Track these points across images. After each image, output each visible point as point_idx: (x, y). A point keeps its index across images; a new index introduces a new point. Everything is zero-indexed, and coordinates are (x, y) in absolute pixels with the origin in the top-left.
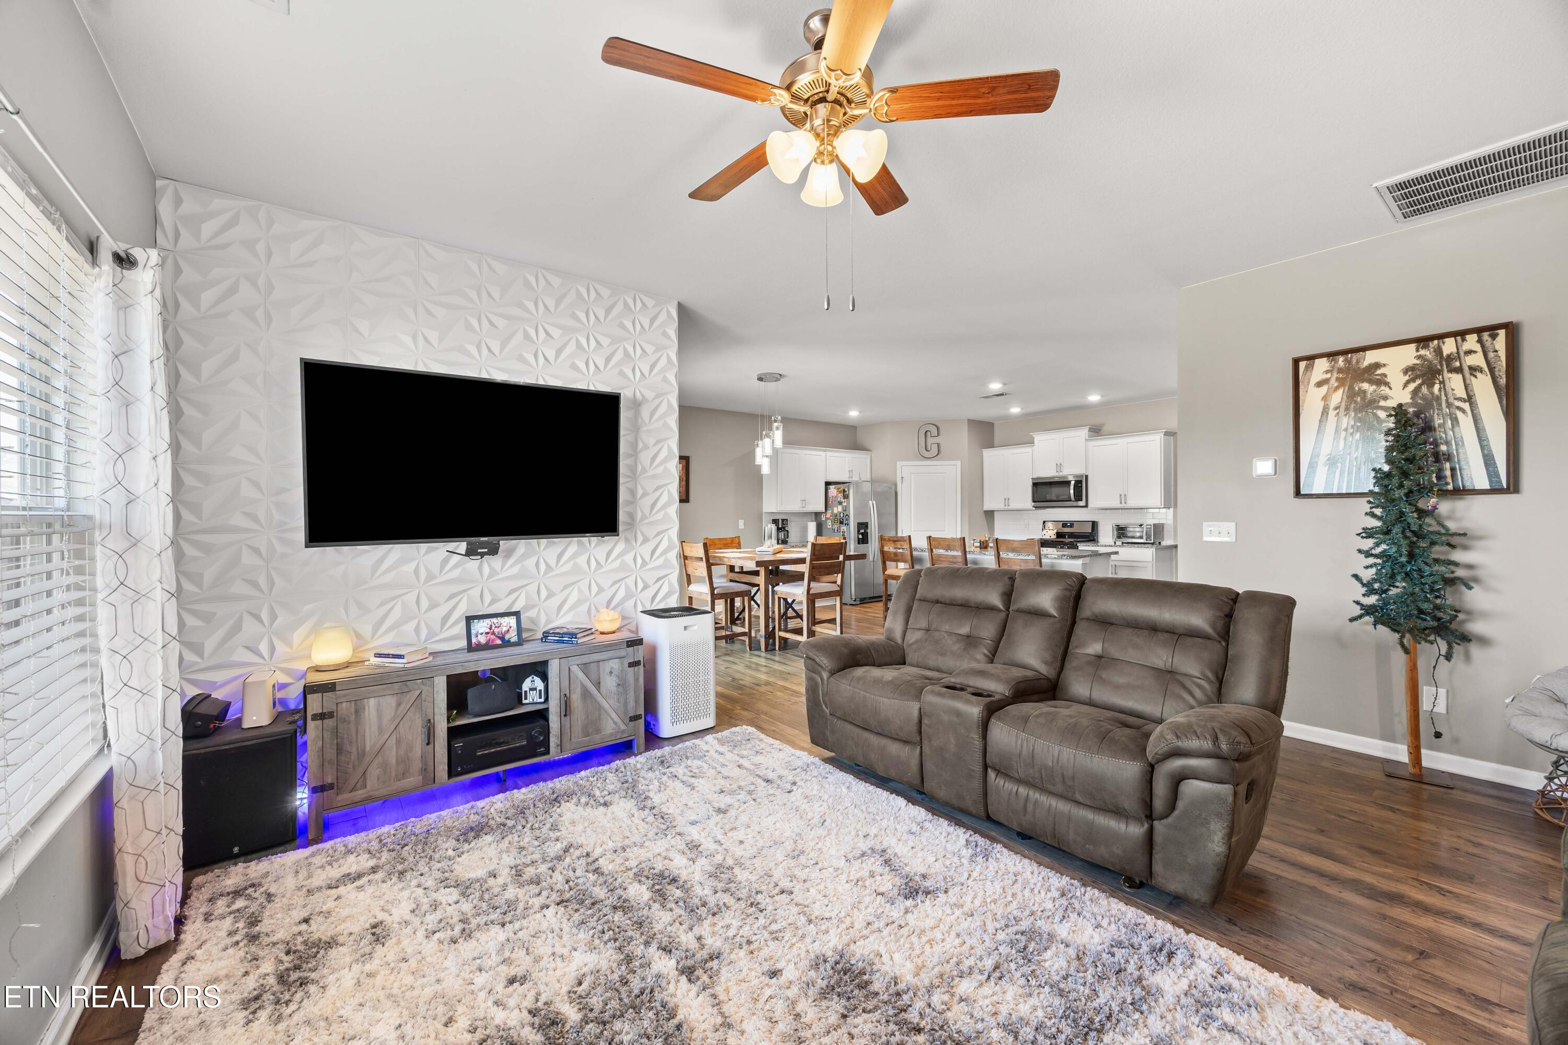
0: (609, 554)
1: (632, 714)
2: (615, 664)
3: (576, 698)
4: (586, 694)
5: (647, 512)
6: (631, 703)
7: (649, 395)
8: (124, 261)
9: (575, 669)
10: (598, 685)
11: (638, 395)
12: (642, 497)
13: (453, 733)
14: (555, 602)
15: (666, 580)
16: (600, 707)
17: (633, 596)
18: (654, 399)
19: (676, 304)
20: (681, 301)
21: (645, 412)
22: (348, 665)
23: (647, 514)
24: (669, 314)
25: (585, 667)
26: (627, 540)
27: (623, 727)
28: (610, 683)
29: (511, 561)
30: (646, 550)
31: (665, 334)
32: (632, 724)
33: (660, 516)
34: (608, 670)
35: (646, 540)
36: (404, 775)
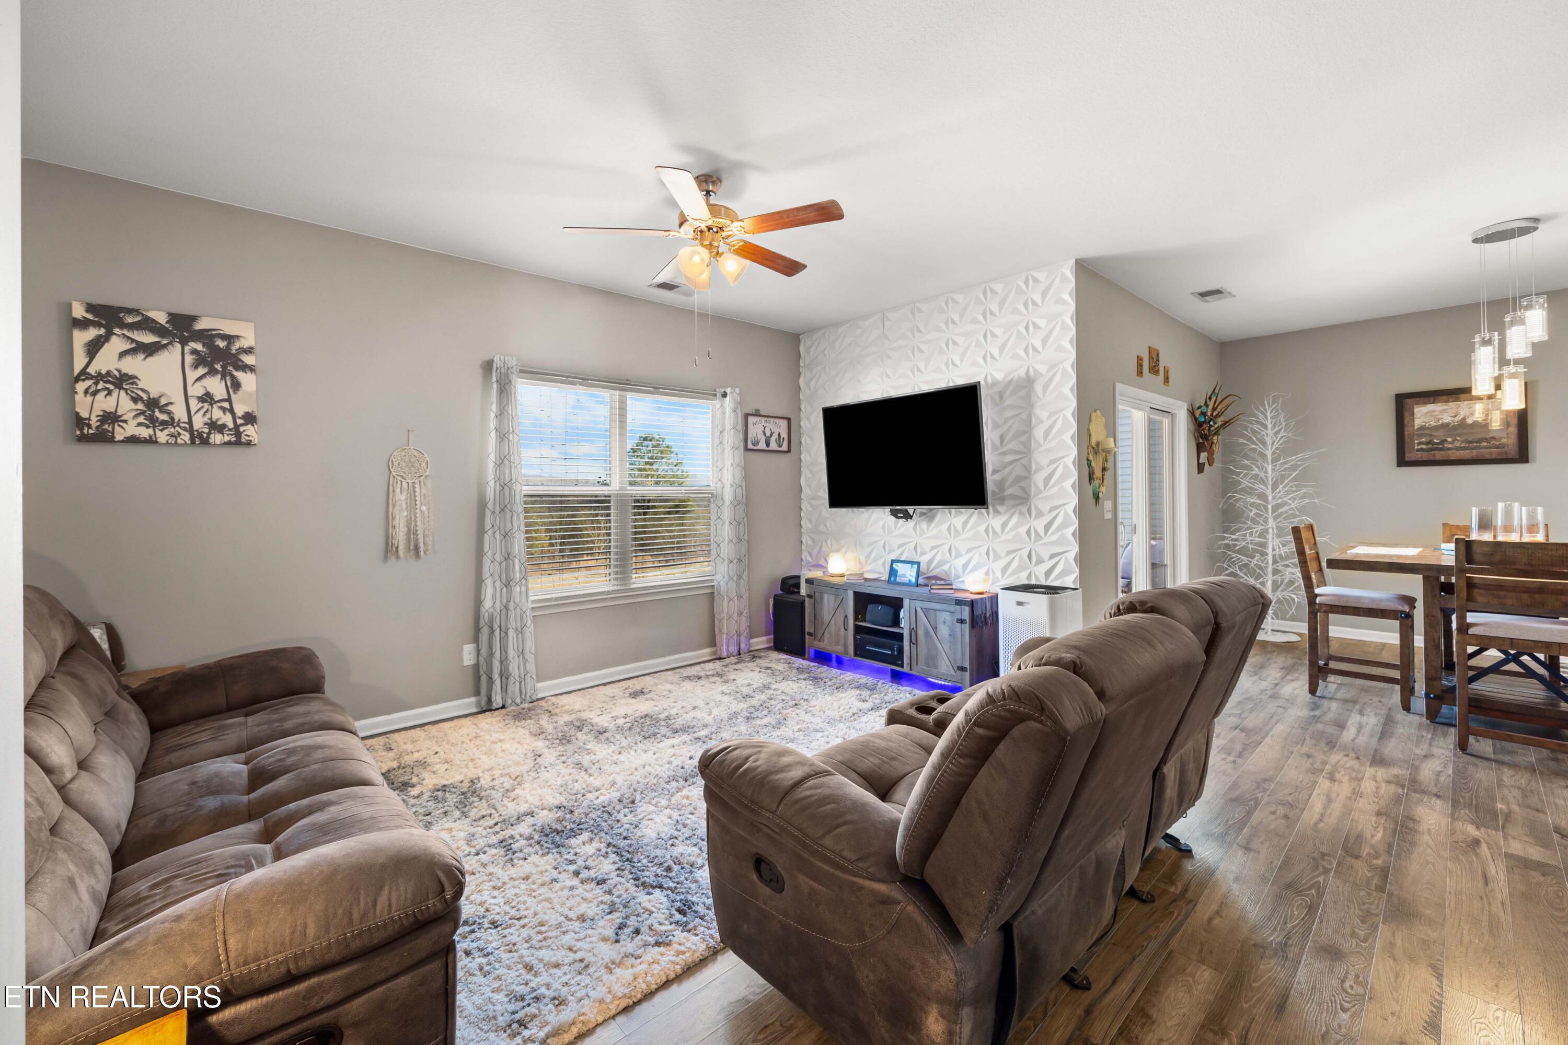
0: (1004, 526)
1: (960, 664)
2: (946, 616)
3: (921, 632)
4: (927, 633)
5: (1041, 486)
6: (959, 655)
7: (1042, 369)
8: (724, 395)
9: (919, 610)
10: (935, 629)
11: (1031, 372)
12: (1036, 471)
13: (858, 630)
15: (1064, 556)
16: (937, 648)
17: (1027, 568)
18: (1047, 372)
19: (1072, 262)
20: (1089, 250)
21: (1038, 388)
23: (1042, 488)
24: (1064, 278)
25: (926, 611)
26: (1021, 513)
27: (952, 672)
28: (944, 631)
29: (933, 525)
30: (1039, 524)
31: (1060, 301)
32: (959, 672)
33: (1053, 491)
34: (942, 620)
35: (1040, 514)
36: (837, 643)
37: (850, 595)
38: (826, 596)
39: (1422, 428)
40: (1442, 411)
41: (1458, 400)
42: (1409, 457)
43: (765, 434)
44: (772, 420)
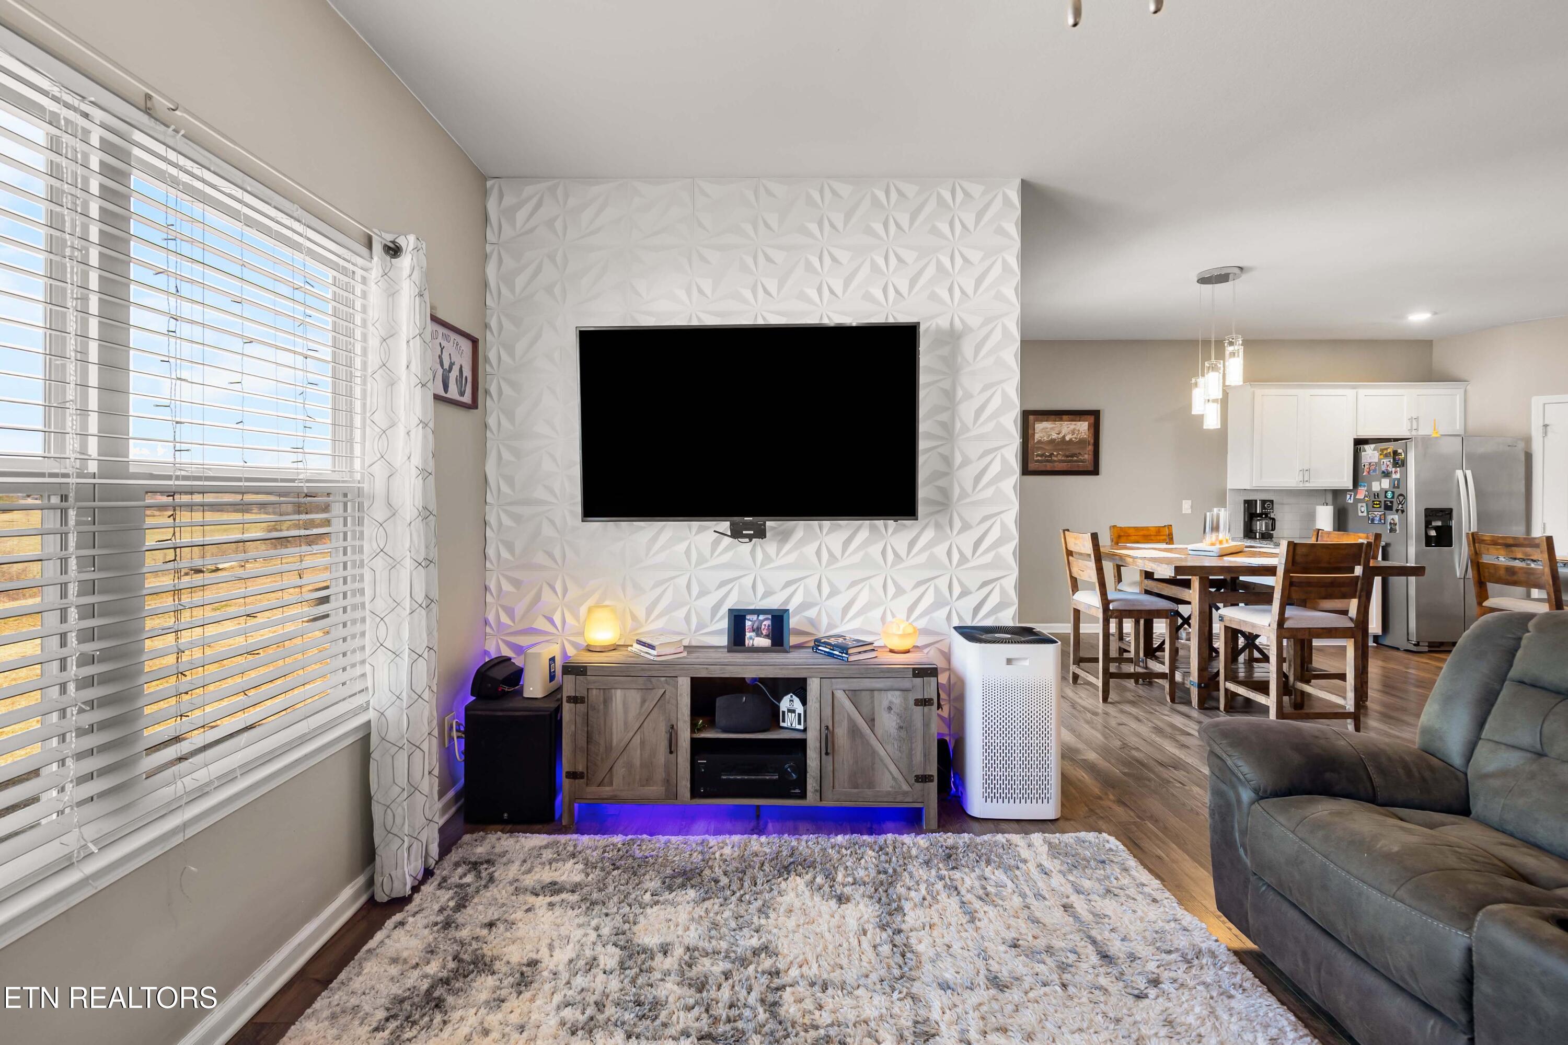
0: (912, 544)
1: (920, 772)
2: (895, 698)
3: (841, 733)
4: (854, 731)
5: (968, 486)
6: (918, 757)
7: (974, 321)
8: (394, 251)
9: (840, 694)
10: (871, 722)
11: (957, 323)
12: (960, 467)
13: (697, 746)
14: (839, 602)
15: (997, 585)
16: (874, 753)
17: (947, 604)
18: (981, 326)
19: (1017, 183)
20: (1024, 178)
21: (967, 348)
22: (615, 648)
23: (969, 490)
24: (1007, 201)
25: (853, 695)
26: (938, 526)
27: (905, 787)
28: (888, 723)
29: (788, 547)
30: (966, 541)
31: (1001, 231)
32: (919, 786)
33: (989, 492)
34: (885, 704)
35: (966, 527)
36: (648, 781)
37: (684, 686)
38: (618, 695)
39: (1039, 442)
40: (1052, 428)
41: (1061, 420)
42: (1032, 466)
43: (442, 365)
44: (453, 336)
